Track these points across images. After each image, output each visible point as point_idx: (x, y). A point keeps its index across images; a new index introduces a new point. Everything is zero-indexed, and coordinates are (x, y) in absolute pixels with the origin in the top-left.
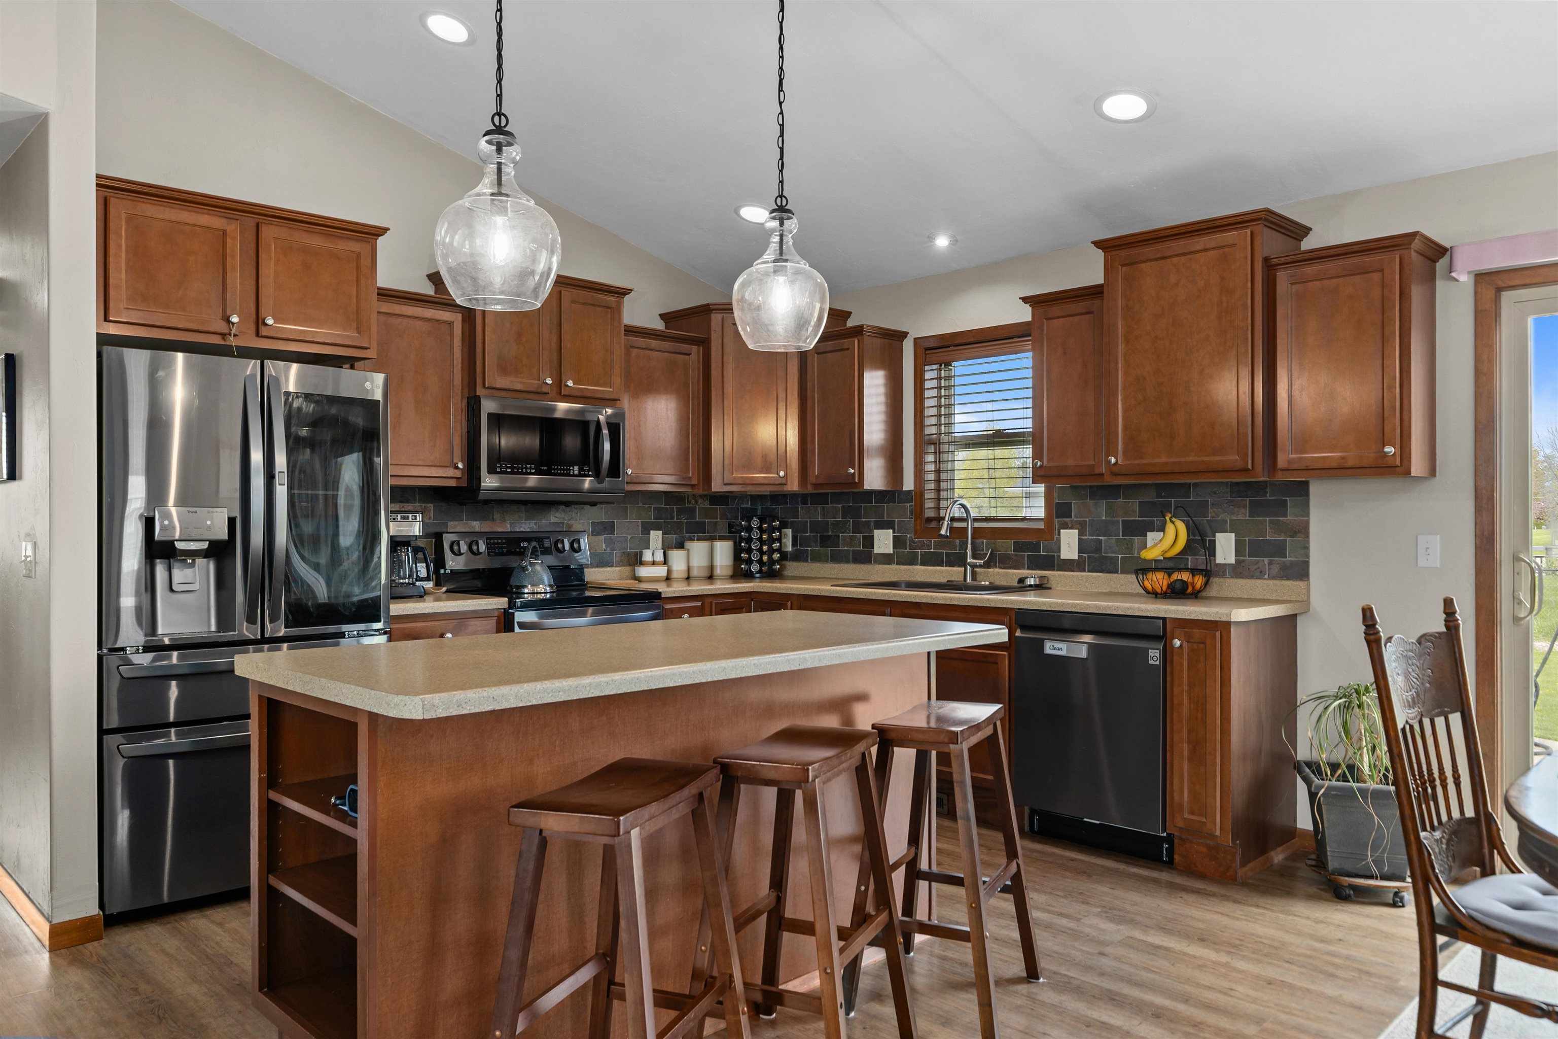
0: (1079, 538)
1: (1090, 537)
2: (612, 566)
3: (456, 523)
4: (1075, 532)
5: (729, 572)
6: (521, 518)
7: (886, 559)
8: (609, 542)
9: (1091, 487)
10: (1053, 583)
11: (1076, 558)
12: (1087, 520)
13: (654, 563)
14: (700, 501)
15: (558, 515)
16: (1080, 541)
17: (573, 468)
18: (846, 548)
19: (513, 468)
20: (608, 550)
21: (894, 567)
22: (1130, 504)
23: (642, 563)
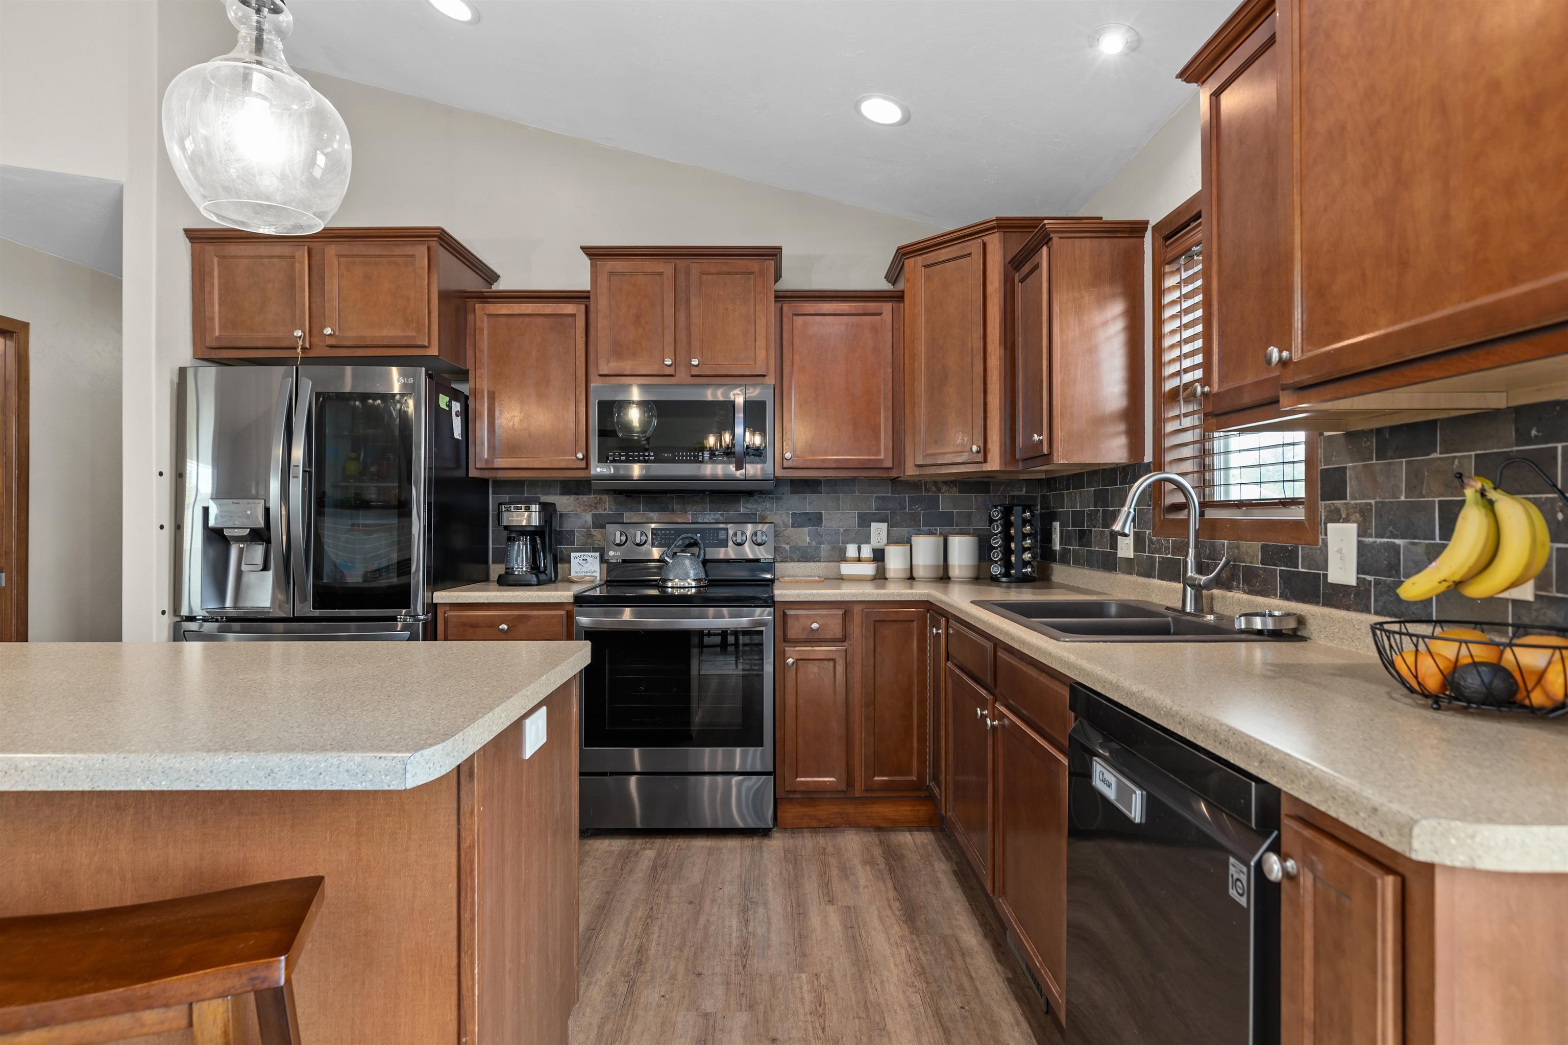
0: (1359, 542)
1: (1379, 540)
2: (819, 561)
3: (632, 514)
4: (1353, 527)
5: (968, 573)
6: (705, 509)
7: (1129, 566)
8: (816, 536)
9: (1379, 431)
10: (1313, 628)
11: (1354, 583)
12: (1373, 502)
13: (859, 560)
14: (944, 489)
15: (749, 506)
16: (1362, 548)
17: (703, 454)
18: (1097, 549)
19: (627, 456)
20: (814, 544)
21: (1134, 578)
22: (1456, 462)
23: (844, 559)
